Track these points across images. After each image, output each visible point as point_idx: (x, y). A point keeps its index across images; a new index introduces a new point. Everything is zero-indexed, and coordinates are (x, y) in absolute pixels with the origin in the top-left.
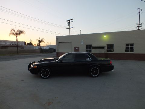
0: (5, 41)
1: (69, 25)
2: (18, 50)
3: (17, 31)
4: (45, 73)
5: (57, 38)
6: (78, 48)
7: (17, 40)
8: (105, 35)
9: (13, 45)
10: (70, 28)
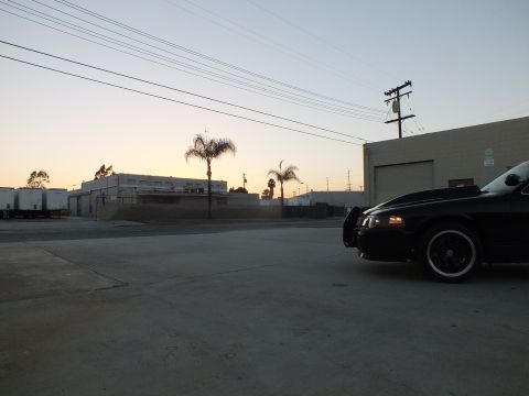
0: (170, 181)
1: (396, 108)
2: (213, 209)
3: (209, 141)
4: (450, 253)
5: (369, 150)
10: (400, 119)
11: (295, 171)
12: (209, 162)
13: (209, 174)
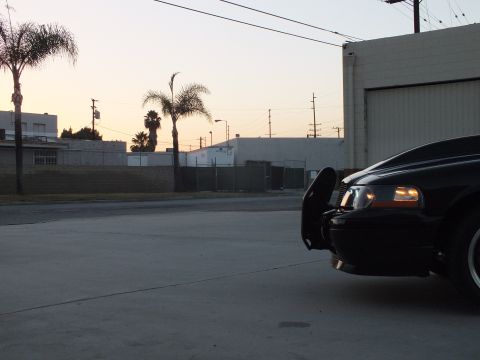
7: (17, 97)
11: (202, 96)
12: (16, 75)
13: (17, 99)
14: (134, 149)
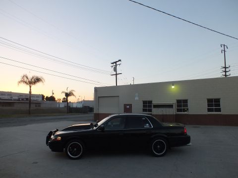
0: (10, 94)
1: (115, 70)
2: (31, 109)
3: (31, 77)
4: (75, 149)
5: (96, 89)
6: (130, 105)
7: (30, 92)
8: (173, 85)
9: (23, 99)
10: (116, 74)
11: (74, 92)
12: (30, 87)
14: (62, 101)
